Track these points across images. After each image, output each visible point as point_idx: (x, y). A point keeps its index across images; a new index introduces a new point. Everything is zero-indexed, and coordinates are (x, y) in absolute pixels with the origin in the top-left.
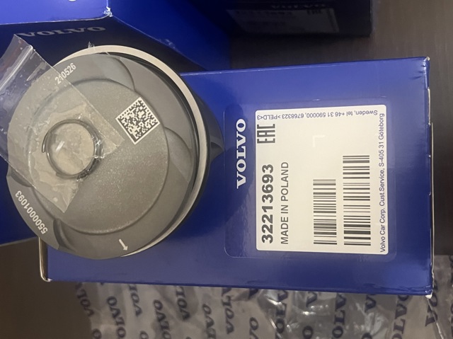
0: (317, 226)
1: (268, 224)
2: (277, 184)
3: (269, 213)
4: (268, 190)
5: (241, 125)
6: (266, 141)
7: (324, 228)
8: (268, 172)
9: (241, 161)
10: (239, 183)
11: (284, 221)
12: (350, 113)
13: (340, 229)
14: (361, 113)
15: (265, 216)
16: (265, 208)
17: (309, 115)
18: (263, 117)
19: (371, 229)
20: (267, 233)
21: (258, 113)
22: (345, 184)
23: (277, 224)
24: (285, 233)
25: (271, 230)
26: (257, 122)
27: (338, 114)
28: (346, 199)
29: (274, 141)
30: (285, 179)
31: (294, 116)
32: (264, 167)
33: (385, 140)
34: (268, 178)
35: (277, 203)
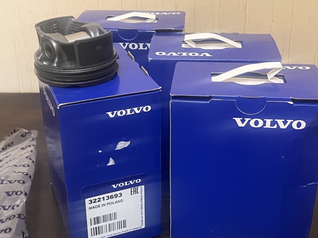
0: (98, 218)
1: (97, 200)
2: (114, 200)
3: (102, 200)
4: (112, 197)
5: (138, 181)
6: (131, 192)
7: (97, 220)
8: (119, 195)
9: (123, 184)
10: (114, 186)
11: (99, 206)
12: (142, 217)
13: (97, 225)
14: (142, 220)
15: (100, 199)
16: (104, 198)
17: (142, 205)
18: (141, 189)
19: (98, 235)
20: (93, 201)
21: (143, 186)
22: (115, 223)
23: (97, 204)
24: (94, 207)
25: (94, 202)
26: (139, 187)
27: (142, 214)
28: (109, 225)
29: (132, 194)
30: (116, 202)
31: (142, 199)
32: (121, 193)
33: (132, 230)
34: (116, 196)
35: (106, 202)
